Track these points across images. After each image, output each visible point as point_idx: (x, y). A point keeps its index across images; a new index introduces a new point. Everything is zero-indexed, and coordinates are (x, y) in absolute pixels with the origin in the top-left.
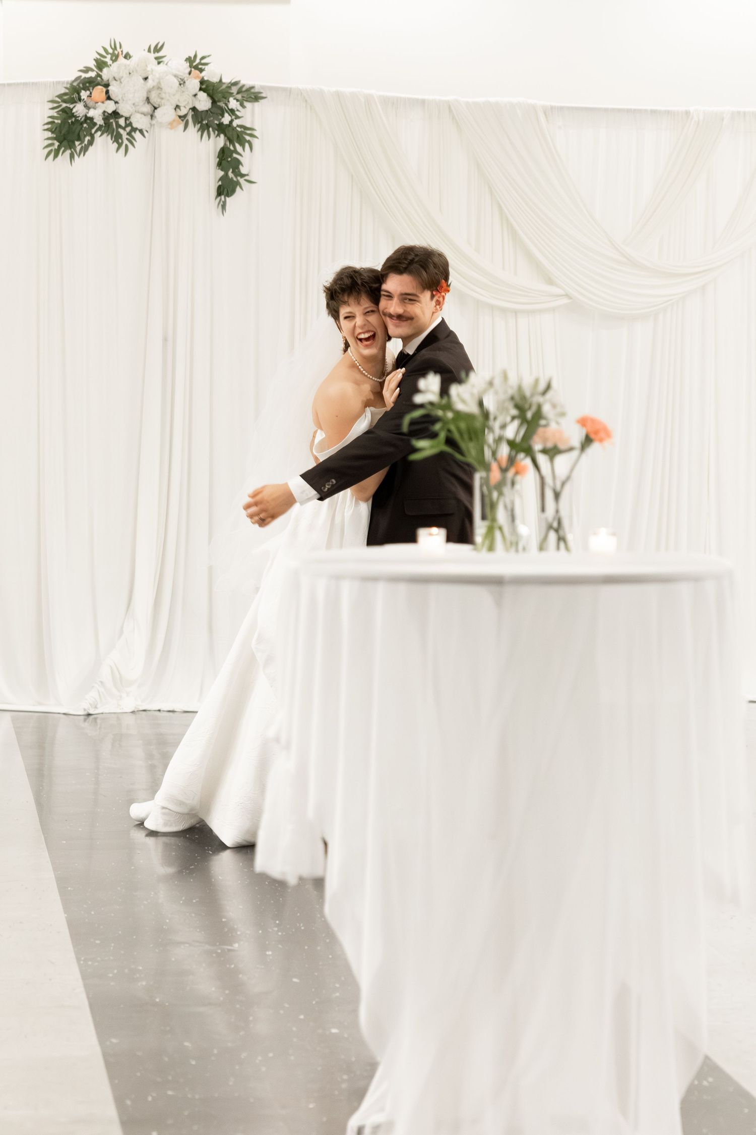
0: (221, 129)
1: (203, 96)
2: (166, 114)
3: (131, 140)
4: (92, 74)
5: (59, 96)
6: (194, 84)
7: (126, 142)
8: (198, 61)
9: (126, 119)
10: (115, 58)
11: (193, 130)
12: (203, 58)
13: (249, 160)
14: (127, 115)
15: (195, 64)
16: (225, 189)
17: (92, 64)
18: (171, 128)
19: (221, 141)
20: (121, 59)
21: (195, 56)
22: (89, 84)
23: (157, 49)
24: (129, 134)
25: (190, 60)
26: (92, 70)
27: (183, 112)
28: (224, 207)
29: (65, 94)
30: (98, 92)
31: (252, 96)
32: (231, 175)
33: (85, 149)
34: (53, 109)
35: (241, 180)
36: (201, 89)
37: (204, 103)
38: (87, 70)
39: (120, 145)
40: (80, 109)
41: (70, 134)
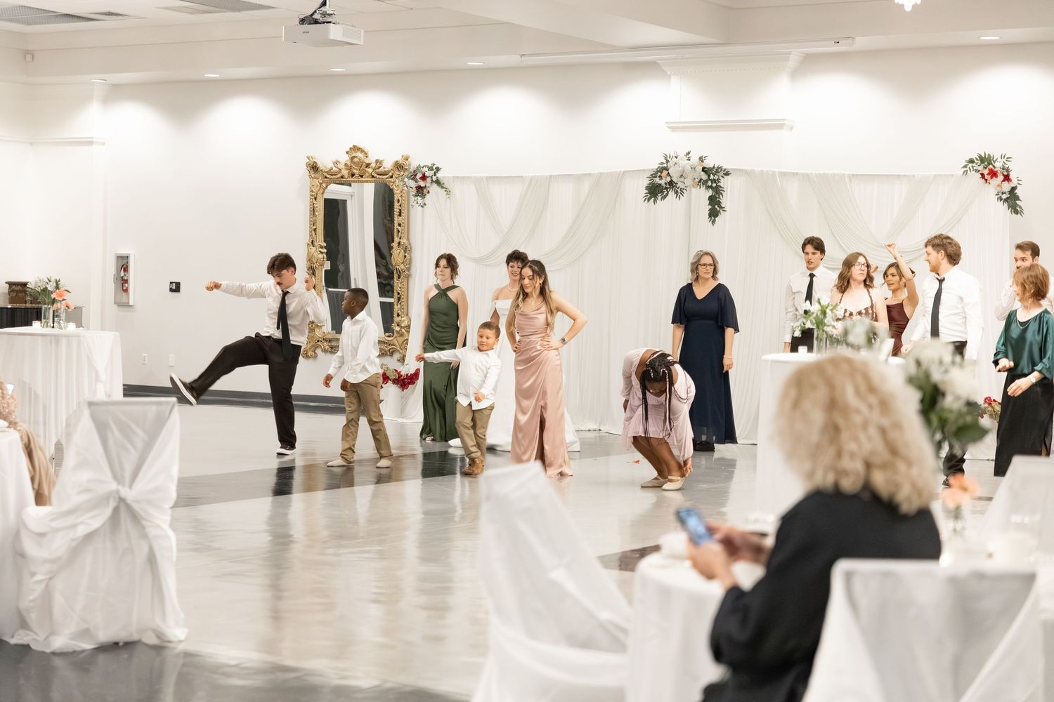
0: (711, 187)
1: (703, 173)
2: (690, 181)
4: (665, 165)
5: (651, 175)
6: (701, 168)
7: (680, 194)
10: (672, 157)
11: (703, 189)
13: (725, 201)
14: (676, 182)
15: (701, 159)
16: (713, 214)
17: (664, 161)
18: (694, 187)
20: (674, 158)
22: (662, 170)
23: (689, 153)
24: (680, 191)
27: (697, 180)
28: (714, 222)
30: (665, 172)
31: (725, 173)
32: (716, 206)
33: (664, 198)
34: (649, 181)
35: (721, 210)
36: (703, 170)
37: (704, 177)
38: (662, 163)
39: (676, 196)
40: (657, 180)
41: (655, 191)
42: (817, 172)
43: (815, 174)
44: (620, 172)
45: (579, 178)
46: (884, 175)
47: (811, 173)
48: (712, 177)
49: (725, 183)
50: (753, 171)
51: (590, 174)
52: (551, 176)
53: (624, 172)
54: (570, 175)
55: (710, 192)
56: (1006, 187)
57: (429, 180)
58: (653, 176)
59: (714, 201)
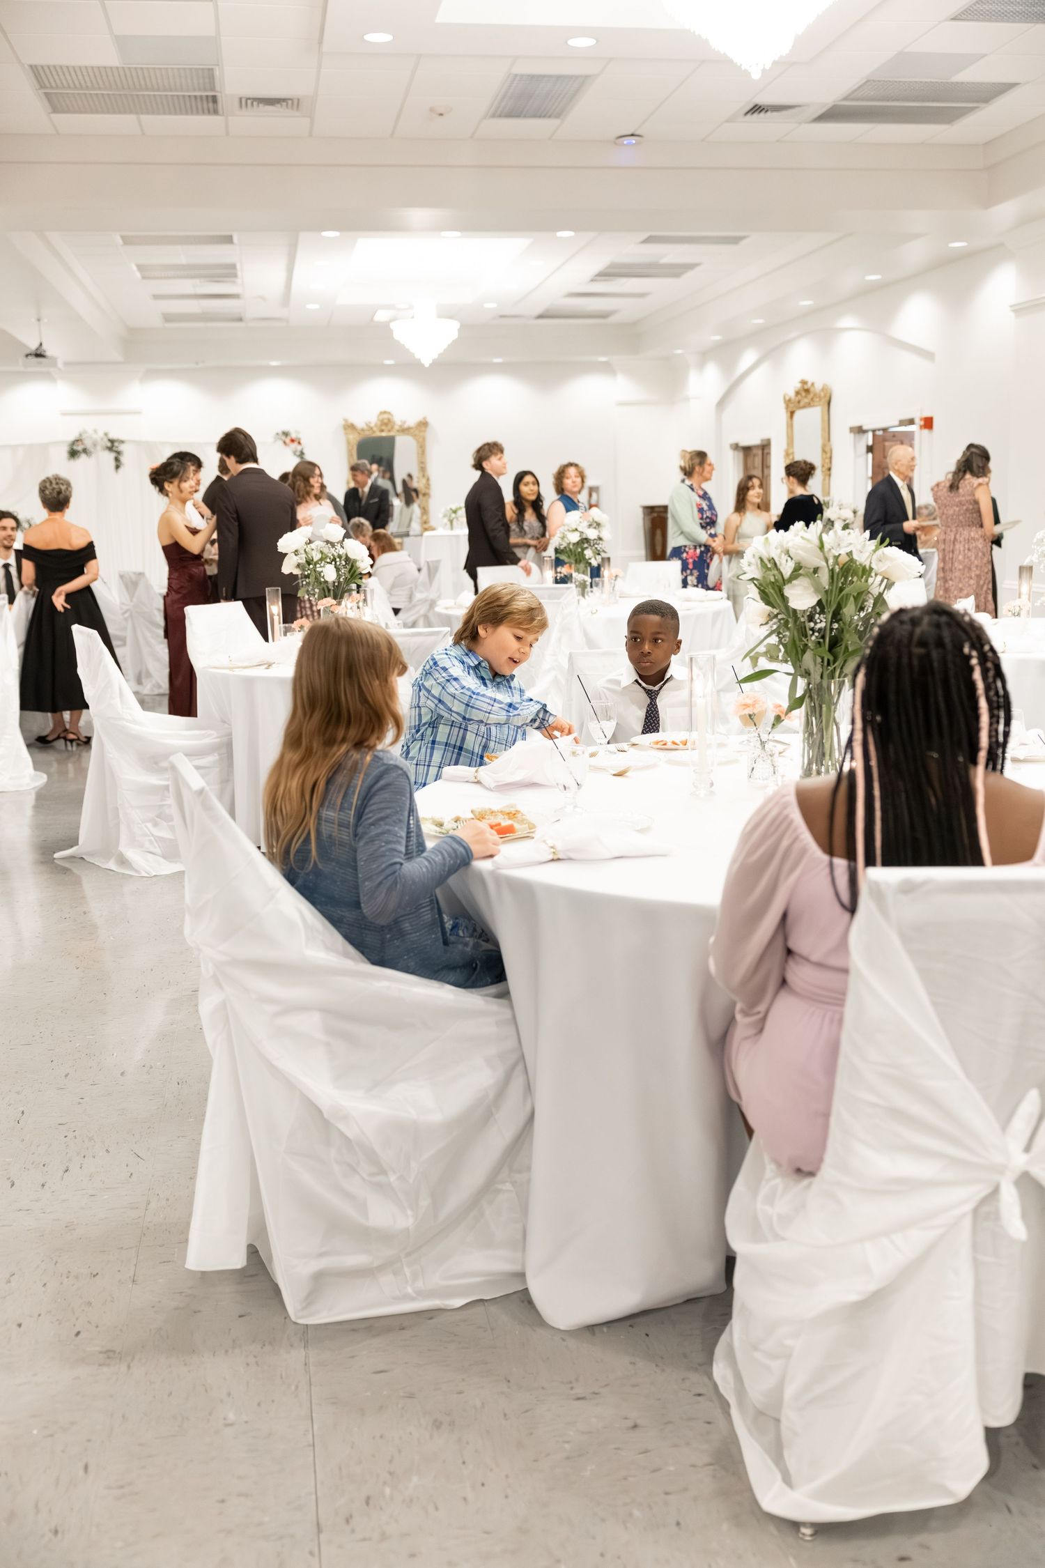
0: (114, 451)
1: (107, 442)
2: (99, 448)
3: (90, 455)
5: (69, 444)
6: (106, 440)
8: (108, 433)
9: (88, 450)
11: (108, 452)
13: (123, 459)
15: (106, 434)
16: (117, 467)
18: (102, 451)
20: (87, 434)
22: (77, 441)
23: (95, 430)
24: (88, 453)
26: (79, 437)
27: (105, 447)
28: (118, 472)
30: (80, 443)
31: (122, 442)
32: (118, 462)
35: (122, 465)
37: (109, 444)
38: (77, 437)
40: (74, 447)
41: (73, 454)
44: (45, 443)
45: (14, 448)
48: (116, 444)
49: (122, 448)
53: (49, 442)
55: (113, 455)
56: (299, 448)
58: (74, 443)
59: (117, 459)
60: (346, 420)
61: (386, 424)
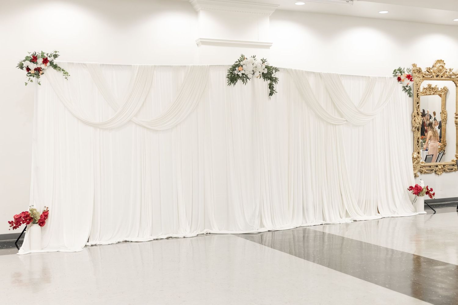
1: (266, 69)
2: (256, 74)
3: (247, 81)
6: (264, 67)
7: (245, 81)
8: (264, 61)
9: (246, 75)
10: (244, 59)
12: (265, 60)
13: (276, 86)
14: (246, 74)
15: (263, 61)
16: (271, 94)
17: (238, 61)
18: (258, 78)
19: (269, 81)
20: (245, 60)
21: (263, 59)
22: (238, 66)
23: (254, 57)
24: (246, 79)
25: (262, 60)
26: (238, 62)
27: (260, 73)
28: (270, 98)
29: (231, 68)
30: (240, 68)
31: (276, 70)
34: (228, 72)
35: (274, 92)
37: (266, 71)
38: (237, 62)
39: (244, 82)
40: (236, 72)
41: (233, 78)
42: (324, 72)
43: (324, 73)
44: (207, 65)
46: (355, 76)
47: (321, 73)
49: (276, 75)
50: (291, 70)
51: (185, 66)
52: (155, 66)
53: (210, 66)
54: (171, 66)
56: (411, 84)
57: (48, 64)
58: (234, 68)
59: (271, 87)
60: (414, 65)
61: (440, 71)
